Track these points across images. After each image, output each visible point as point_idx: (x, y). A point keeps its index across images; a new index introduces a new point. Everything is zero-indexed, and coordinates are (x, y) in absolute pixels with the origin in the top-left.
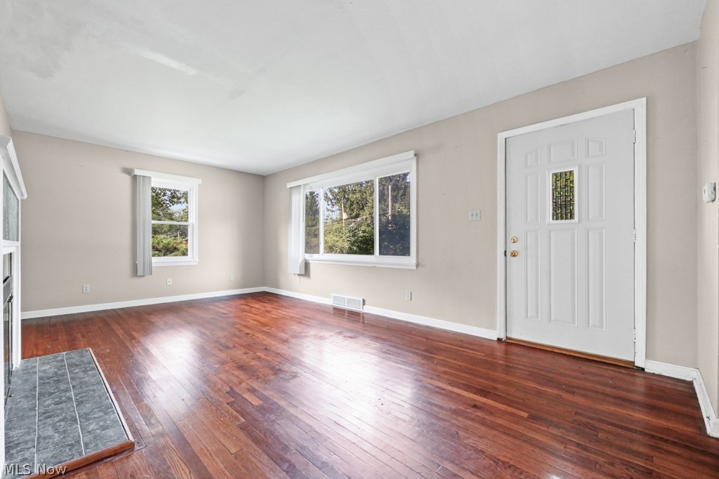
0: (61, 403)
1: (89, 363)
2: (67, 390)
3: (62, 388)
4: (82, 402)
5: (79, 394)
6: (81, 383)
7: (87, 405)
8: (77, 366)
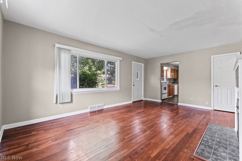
0: (221, 135)
1: (203, 144)
2: (218, 138)
3: (219, 139)
4: (215, 132)
5: (214, 134)
6: (212, 137)
7: (214, 131)
8: (208, 146)
